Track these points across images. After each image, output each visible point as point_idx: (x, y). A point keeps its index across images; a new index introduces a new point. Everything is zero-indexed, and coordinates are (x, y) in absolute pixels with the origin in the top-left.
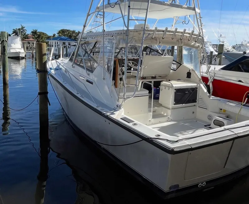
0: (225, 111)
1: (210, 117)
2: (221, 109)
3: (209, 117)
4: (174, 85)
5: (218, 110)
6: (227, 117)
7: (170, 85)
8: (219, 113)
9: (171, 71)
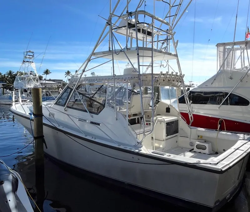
0: (202, 137)
1: (192, 144)
2: (199, 136)
3: (190, 144)
4: (165, 120)
5: (197, 137)
6: (205, 142)
7: (162, 119)
8: (198, 139)
9: (150, 107)
